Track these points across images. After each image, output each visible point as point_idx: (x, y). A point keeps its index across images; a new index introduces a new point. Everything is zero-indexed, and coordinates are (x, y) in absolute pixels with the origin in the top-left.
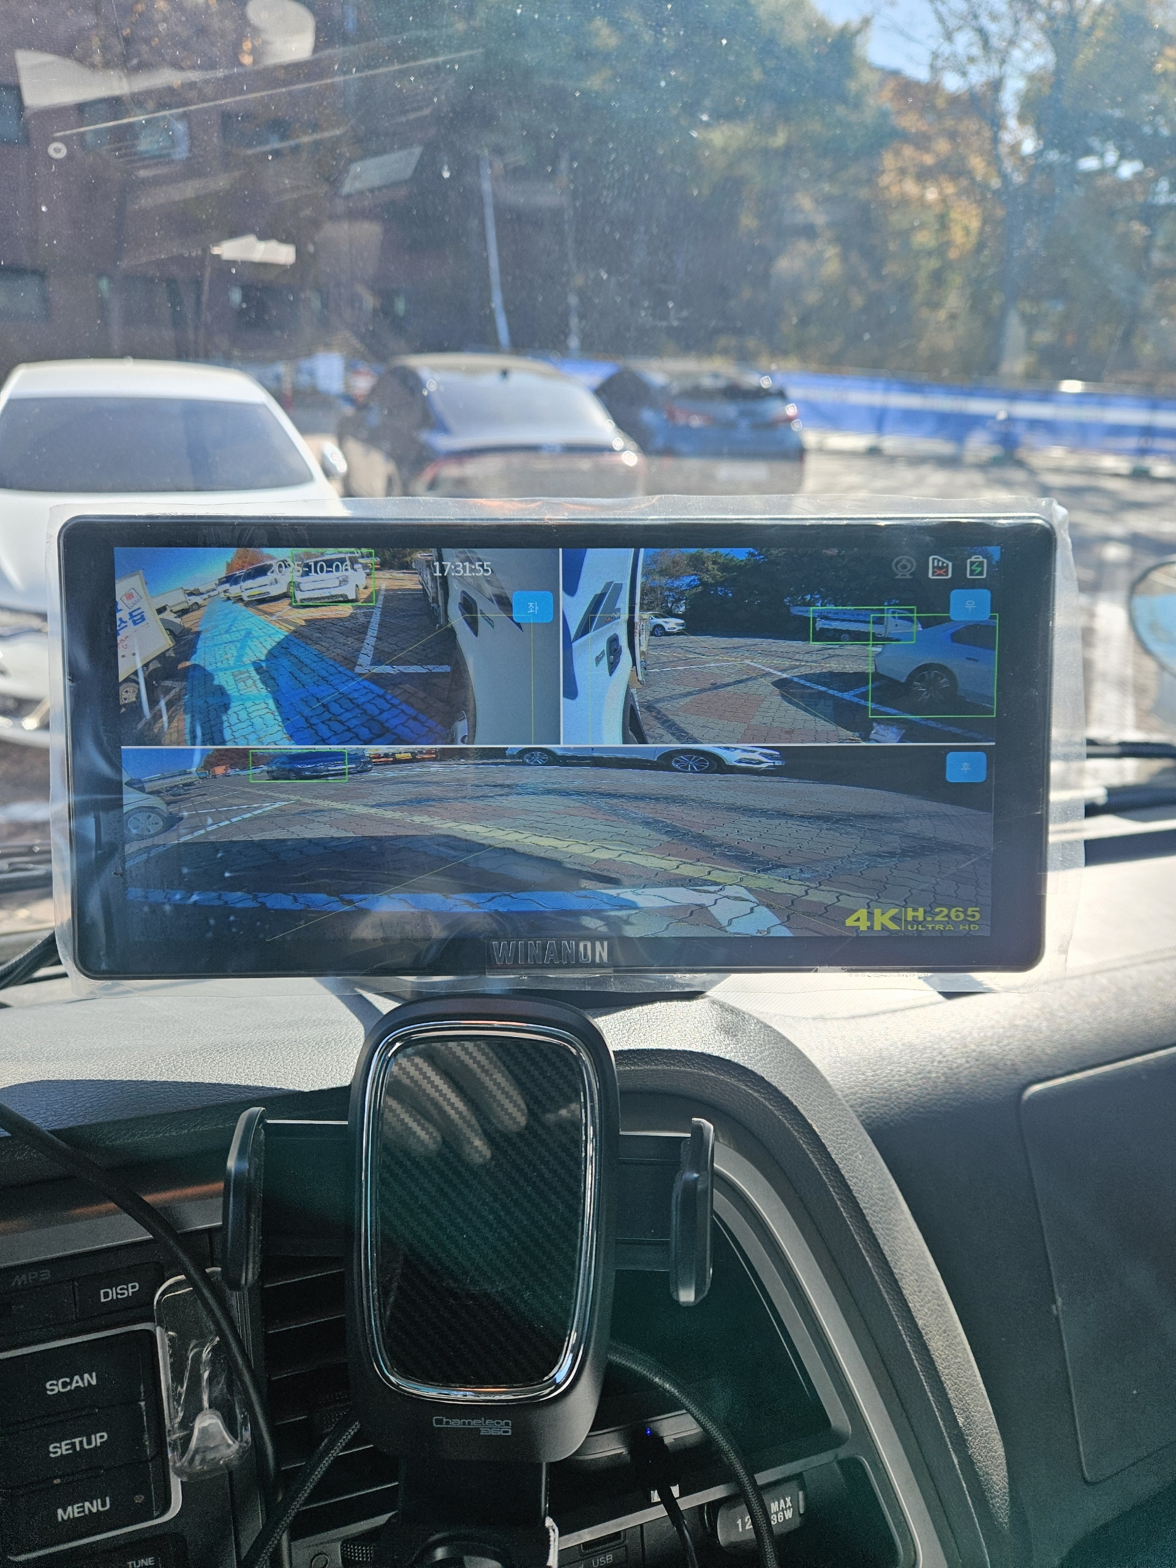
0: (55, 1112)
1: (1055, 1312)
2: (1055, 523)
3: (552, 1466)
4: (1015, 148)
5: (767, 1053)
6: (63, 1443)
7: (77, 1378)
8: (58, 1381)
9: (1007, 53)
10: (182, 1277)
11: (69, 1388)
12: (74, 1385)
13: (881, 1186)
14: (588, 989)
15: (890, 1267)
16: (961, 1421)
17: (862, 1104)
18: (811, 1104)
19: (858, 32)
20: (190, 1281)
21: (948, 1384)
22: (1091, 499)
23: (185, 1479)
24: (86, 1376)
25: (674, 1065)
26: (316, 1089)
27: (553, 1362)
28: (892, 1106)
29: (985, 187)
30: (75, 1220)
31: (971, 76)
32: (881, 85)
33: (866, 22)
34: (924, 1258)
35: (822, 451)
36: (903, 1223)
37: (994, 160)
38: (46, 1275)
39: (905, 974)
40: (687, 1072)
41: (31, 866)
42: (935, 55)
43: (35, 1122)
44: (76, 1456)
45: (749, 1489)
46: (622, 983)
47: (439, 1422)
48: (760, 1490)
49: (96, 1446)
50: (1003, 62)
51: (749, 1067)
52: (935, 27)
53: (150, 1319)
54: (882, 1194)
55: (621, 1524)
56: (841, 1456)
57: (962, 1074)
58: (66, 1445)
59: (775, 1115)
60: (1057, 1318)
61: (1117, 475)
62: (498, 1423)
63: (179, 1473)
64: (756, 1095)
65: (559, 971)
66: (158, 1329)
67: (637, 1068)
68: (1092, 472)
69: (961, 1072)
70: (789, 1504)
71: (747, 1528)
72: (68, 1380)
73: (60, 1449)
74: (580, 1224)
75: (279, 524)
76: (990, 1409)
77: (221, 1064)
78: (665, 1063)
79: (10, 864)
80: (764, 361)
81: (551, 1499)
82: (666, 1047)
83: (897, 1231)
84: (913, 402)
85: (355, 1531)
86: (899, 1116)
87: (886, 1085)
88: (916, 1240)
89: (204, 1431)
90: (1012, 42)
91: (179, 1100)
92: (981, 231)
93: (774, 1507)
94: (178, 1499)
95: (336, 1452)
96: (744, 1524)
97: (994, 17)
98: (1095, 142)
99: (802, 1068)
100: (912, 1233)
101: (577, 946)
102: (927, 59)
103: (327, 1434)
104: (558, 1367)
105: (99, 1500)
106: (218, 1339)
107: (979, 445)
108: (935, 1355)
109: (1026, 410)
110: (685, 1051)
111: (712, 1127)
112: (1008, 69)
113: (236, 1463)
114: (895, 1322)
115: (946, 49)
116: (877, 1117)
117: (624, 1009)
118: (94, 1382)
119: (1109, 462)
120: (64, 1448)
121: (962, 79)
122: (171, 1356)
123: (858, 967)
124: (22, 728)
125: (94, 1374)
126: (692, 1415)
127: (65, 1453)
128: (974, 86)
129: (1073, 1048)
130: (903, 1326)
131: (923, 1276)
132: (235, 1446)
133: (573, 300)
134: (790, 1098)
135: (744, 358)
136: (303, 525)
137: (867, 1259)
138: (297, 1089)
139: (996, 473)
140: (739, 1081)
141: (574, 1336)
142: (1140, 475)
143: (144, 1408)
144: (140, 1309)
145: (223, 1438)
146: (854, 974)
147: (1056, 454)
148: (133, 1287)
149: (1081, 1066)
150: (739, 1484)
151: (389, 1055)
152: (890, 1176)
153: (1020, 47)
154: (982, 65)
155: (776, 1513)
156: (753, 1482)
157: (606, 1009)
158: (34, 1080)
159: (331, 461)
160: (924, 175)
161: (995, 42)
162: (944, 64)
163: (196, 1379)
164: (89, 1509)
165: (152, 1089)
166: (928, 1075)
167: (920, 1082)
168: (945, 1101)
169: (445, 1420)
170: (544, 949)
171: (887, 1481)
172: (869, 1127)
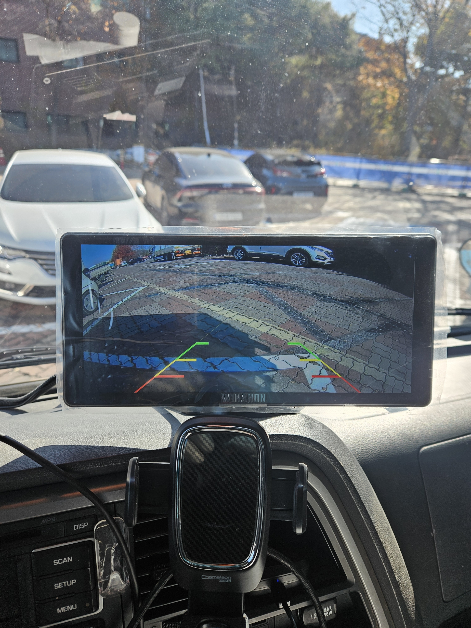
0: (58, 458)
1: (432, 535)
2: (436, 237)
3: (246, 594)
4: (412, 66)
5: (324, 435)
6: (60, 584)
7: (65, 559)
8: (58, 560)
9: (410, 27)
10: (105, 520)
11: (62, 562)
12: (64, 561)
13: (367, 486)
14: (258, 412)
15: (370, 518)
16: (397, 578)
17: (358, 454)
18: (340, 456)
19: (350, 19)
20: (108, 522)
21: (392, 563)
22: (443, 206)
23: (104, 598)
24: (68, 558)
25: (289, 440)
26: (155, 449)
27: (247, 554)
28: (370, 455)
29: (401, 81)
30: (65, 498)
31: (395, 37)
32: (359, 40)
33: (354, 15)
34: (383, 515)
35: (335, 186)
36: (375, 501)
37: (405, 70)
38: (54, 520)
39: (378, 407)
40: (293, 443)
41: (33, 357)
42: (381, 29)
43: (51, 462)
44: (65, 588)
45: (317, 603)
46: (270, 410)
47: (204, 577)
48: (321, 603)
49: (72, 585)
50: (408, 31)
51: (317, 441)
52: (381, 17)
53: (92, 536)
54: (367, 490)
55: (268, 616)
56: (351, 591)
57: (397, 442)
58: (61, 584)
59: (327, 460)
60: (433, 537)
61: (453, 197)
62: (226, 578)
63: (102, 595)
64: (320, 452)
65: (247, 405)
66: (95, 540)
67: (275, 441)
68: (443, 195)
69: (396, 442)
70: (331, 609)
71: (315, 618)
72: (62, 559)
73: (59, 586)
74: (257, 503)
75: (143, 236)
76: (408, 573)
77: (118, 439)
78: (286, 440)
79: (24, 356)
80: (311, 150)
81: (245, 607)
82: (286, 433)
83: (373, 504)
84: (372, 167)
85: (167, 618)
86: (372, 459)
87: (367, 447)
88: (380, 508)
89: (113, 580)
90: (412, 23)
91: (104, 454)
92: (399, 99)
93: (325, 610)
94: (101, 605)
95: (162, 587)
96: (313, 617)
97: (405, 13)
98: (445, 63)
99: (337, 441)
100: (378, 505)
101: (254, 395)
102: (378, 30)
103: (158, 580)
104: (249, 556)
105: (73, 605)
106: (117, 544)
107: (397, 184)
108: (387, 552)
109: (417, 170)
110: (293, 435)
111: (307, 466)
112: (410, 34)
113: (124, 592)
114: (372, 539)
115: (385, 26)
116: (364, 459)
117: (269, 418)
118: (71, 561)
119: (450, 191)
120: (60, 585)
121: (392, 38)
122: (100, 550)
123: (360, 405)
124: (17, 296)
125: (71, 557)
126: (295, 575)
127: (60, 587)
128: (397, 41)
129: (439, 432)
130: (375, 541)
131: (383, 521)
132: (125, 585)
133: (236, 125)
134: (333, 453)
135: (304, 149)
136: (152, 236)
137: (362, 515)
138: (148, 449)
139: (405, 195)
140: (313, 446)
141: (255, 545)
142: (463, 196)
143: (90, 570)
144: (89, 532)
145: (120, 582)
146: (359, 407)
147: (429, 188)
148: (86, 524)
149: (443, 439)
150: (313, 602)
151: (186, 438)
152: (369, 483)
153: (415, 25)
154: (400, 32)
155: (326, 612)
156: (318, 600)
157: (262, 418)
158: (48, 445)
159: (140, 190)
160: (376, 77)
161: (405, 23)
162: (384, 32)
163: (108, 560)
164: (69, 609)
165: (93, 449)
166: (384, 443)
167: (380, 445)
168: (390, 453)
169: (206, 576)
170: (241, 397)
171: (368, 601)
172: (361, 463)
